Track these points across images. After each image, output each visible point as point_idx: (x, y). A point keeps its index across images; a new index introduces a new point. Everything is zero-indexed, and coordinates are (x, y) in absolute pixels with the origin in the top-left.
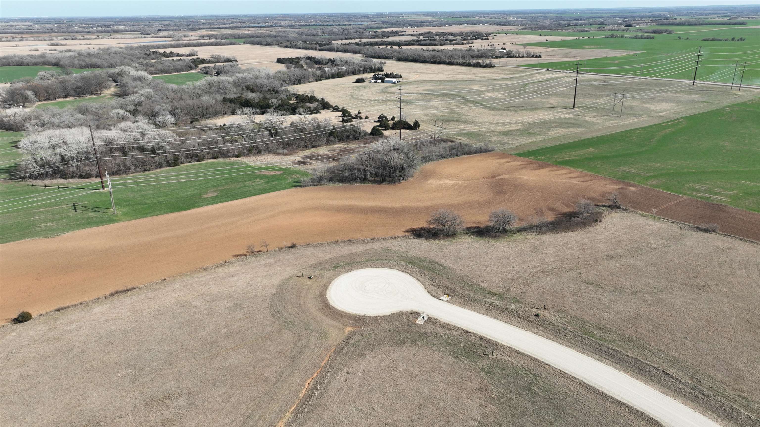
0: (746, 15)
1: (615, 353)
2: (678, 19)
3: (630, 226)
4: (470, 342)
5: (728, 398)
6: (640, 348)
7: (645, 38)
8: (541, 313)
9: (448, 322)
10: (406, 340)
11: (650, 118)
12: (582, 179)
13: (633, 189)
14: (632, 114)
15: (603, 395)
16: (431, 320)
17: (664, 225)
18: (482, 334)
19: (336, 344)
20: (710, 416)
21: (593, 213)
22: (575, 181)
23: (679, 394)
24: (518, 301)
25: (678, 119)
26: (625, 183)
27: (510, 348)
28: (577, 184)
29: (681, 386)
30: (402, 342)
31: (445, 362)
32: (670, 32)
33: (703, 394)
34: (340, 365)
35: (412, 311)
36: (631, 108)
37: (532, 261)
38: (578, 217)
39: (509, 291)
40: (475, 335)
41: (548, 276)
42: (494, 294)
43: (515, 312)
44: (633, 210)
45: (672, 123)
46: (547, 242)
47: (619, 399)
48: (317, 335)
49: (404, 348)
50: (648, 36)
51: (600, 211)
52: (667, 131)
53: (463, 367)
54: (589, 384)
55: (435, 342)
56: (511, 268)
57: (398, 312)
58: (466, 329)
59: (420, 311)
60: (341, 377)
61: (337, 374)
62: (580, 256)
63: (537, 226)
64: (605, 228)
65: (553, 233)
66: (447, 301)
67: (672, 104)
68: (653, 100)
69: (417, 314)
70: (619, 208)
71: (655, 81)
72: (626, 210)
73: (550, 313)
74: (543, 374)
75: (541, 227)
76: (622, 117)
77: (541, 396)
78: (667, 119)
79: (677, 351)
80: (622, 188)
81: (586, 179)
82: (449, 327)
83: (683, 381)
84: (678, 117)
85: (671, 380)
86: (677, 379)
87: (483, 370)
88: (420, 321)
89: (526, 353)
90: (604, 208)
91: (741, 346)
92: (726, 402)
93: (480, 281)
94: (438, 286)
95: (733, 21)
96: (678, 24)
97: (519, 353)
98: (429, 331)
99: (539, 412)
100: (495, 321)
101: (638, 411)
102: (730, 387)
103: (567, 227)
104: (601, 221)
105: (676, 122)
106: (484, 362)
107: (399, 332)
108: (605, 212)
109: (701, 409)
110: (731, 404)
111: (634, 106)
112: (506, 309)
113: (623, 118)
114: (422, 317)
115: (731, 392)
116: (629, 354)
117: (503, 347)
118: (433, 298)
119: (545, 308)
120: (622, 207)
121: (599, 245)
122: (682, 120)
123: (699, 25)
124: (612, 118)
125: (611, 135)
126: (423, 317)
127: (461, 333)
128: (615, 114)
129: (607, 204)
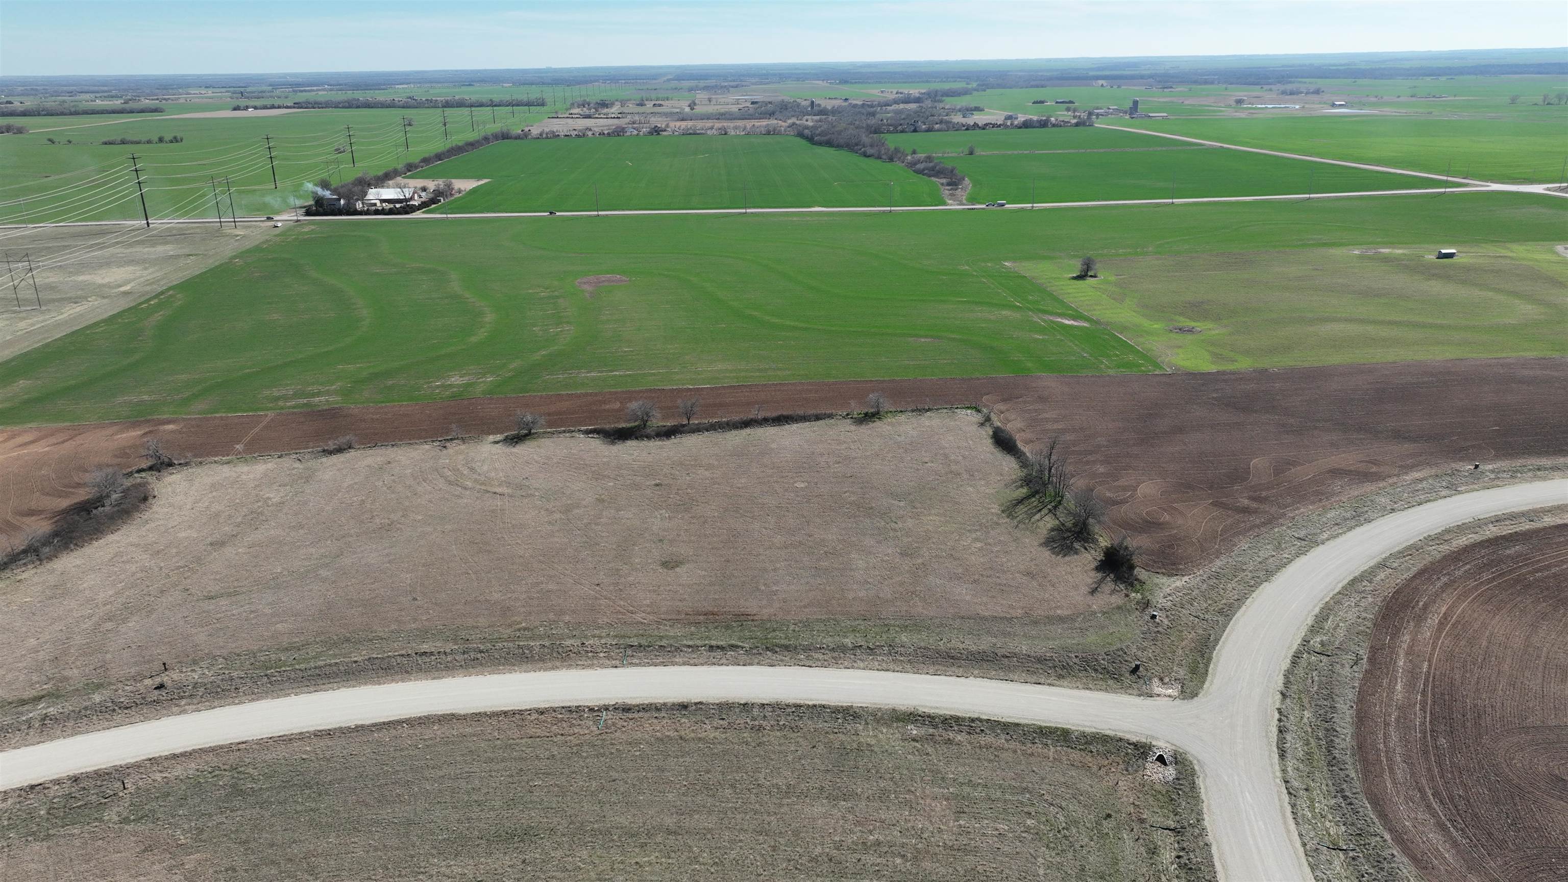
3: (214, 487)
4: (54, 798)
8: (165, 678)
11: (106, 301)
12: (52, 440)
13: (171, 427)
14: (63, 299)
15: (359, 729)
17: (270, 466)
20: (504, 672)
21: (128, 489)
22: (40, 448)
23: (453, 669)
24: (99, 686)
25: (162, 292)
26: (147, 422)
27: (151, 760)
28: (45, 453)
29: (449, 659)
32: (20, 130)
33: (481, 652)
36: (52, 288)
37: (71, 610)
38: (103, 506)
39: (65, 678)
41: (125, 620)
43: (111, 705)
44: (200, 460)
45: (156, 301)
46: (74, 569)
47: (386, 720)
51: (139, 481)
52: (159, 316)
54: (329, 727)
56: (32, 642)
58: (27, 784)
62: (162, 564)
63: (25, 551)
64: (171, 505)
65: (72, 550)
67: (131, 268)
68: (84, 267)
70: (170, 464)
71: (65, 230)
72: (187, 464)
73: (181, 672)
74: (246, 759)
75: (36, 550)
76: (43, 308)
78: (140, 296)
79: (415, 620)
80: (150, 432)
81: (60, 437)
83: (448, 651)
84: (160, 290)
85: (433, 658)
86: (439, 653)
87: (125, 820)
89: (189, 749)
90: (144, 475)
95: (133, 105)
97: (175, 756)
100: (80, 738)
101: (420, 718)
102: (503, 626)
103: (95, 530)
104: (155, 497)
105: (162, 298)
106: (116, 809)
108: (151, 480)
109: (489, 669)
110: (517, 643)
111: (55, 282)
112: (85, 708)
113: (49, 310)
115: (507, 631)
116: (356, 659)
117: (136, 766)
119: (166, 669)
120: (176, 462)
121: (183, 535)
122: (171, 292)
124: (24, 315)
125: (47, 345)
128: (25, 305)
129: (144, 466)
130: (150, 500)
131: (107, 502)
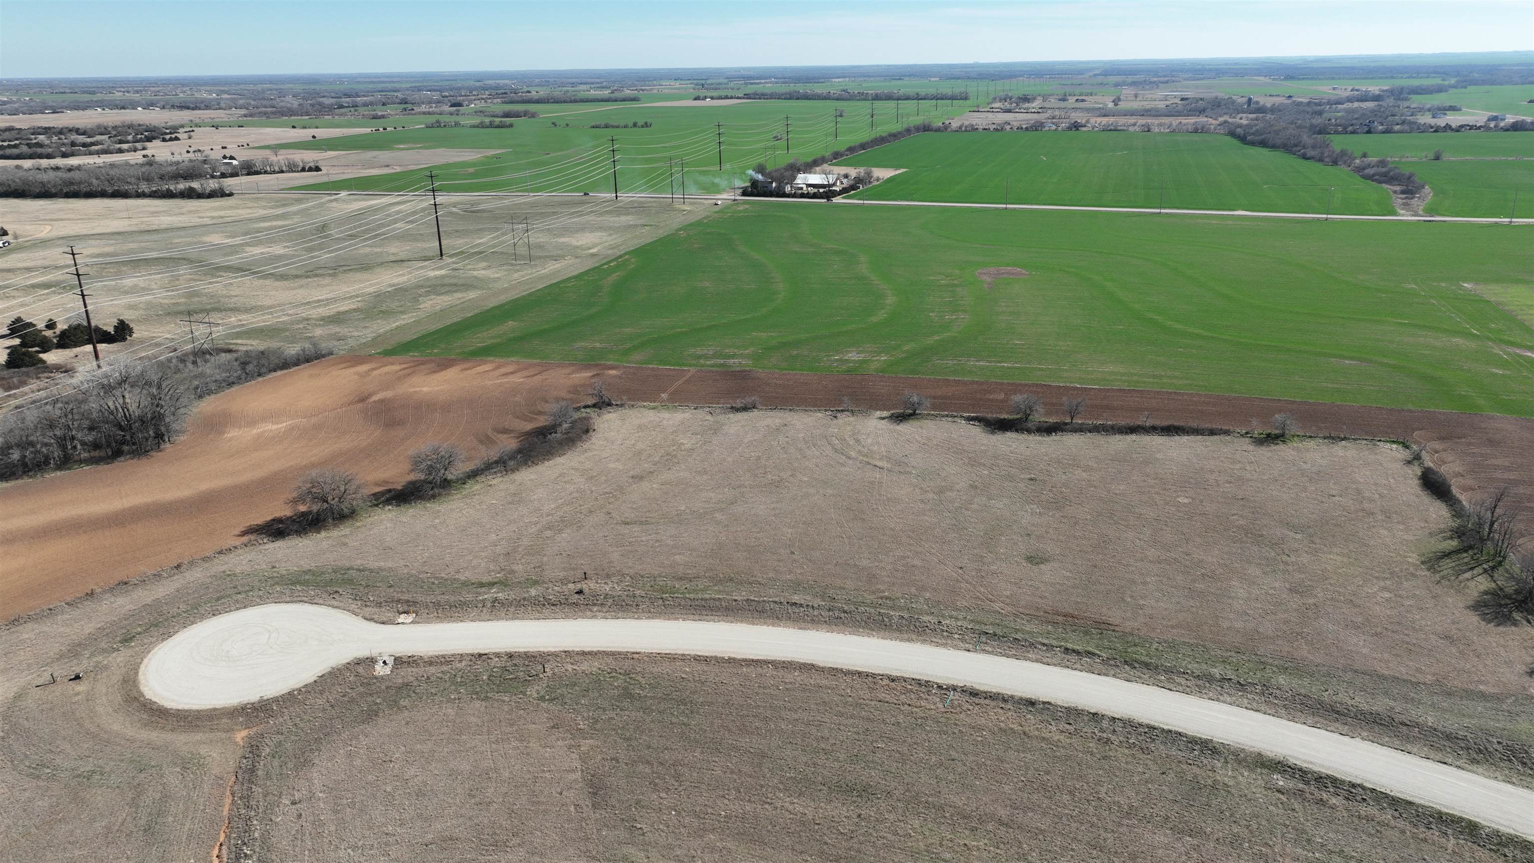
0: (630, 86)
1: (717, 603)
2: (534, 93)
3: (640, 428)
4: (494, 668)
5: (872, 605)
6: (746, 585)
7: (498, 127)
8: (584, 586)
9: (436, 654)
10: (375, 708)
11: (578, 260)
12: (526, 373)
13: (614, 372)
14: (547, 257)
15: (731, 661)
16: (399, 662)
17: (686, 415)
18: (508, 650)
19: (231, 770)
20: (863, 634)
21: (576, 421)
22: (517, 379)
23: (818, 623)
24: (536, 583)
25: (620, 257)
26: (597, 365)
27: (566, 652)
28: (522, 383)
29: (816, 613)
30: (371, 715)
31: (471, 712)
32: (533, 115)
33: (845, 612)
34: (268, 799)
35: (356, 658)
36: (540, 246)
37: (523, 516)
38: (556, 433)
39: (513, 572)
40: (498, 655)
41: (560, 531)
42: (492, 584)
43: (542, 599)
44: (632, 403)
45: (615, 263)
46: (529, 482)
47: (755, 658)
48: (178, 769)
49: (381, 721)
50: (501, 122)
51: (584, 415)
52: (614, 277)
53: (506, 708)
54: (707, 654)
55: (433, 691)
56: (493, 537)
57: (329, 669)
58: (476, 652)
59: (374, 653)
60: (284, 815)
61: (272, 814)
62: (593, 489)
63: (496, 462)
64: (606, 439)
65: (529, 466)
66: (412, 622)
67: (600, 234)
68: (566, 230)
69: (371, 661)
70: (609, 404)
71: (556, 199)
72: (622, 405)
73: (597, 583)
74: (637, 668)
75: (504, 462)
76: (532, 263)
77: (651, 698)
78: (604, 258)
79: (790, 572)
80: (598, 375)
81: (532, 371)
82: (443, 660)
83: (816, 605)
84: (619, 254)
85: (802, 609)
86: (807, 606)
87: (542, 699)
88: (380, 670)
89: (595, 649)
90: (588, 410)
91: (855, 541)
92: (872, 610)
93: (453, 573)
94: (379, 605)
95: (617, 95)
96: (538, 101)
97: (584, 653)
98: (412, 679)
99: (661, 719)
100: (517, 623)
101: (784, 662)
102: (868, 592)
103: (548, 451)
104: (594, 430)
105: (620, 261)
106: (537, 687)
107: (352, 701)
108: (592, 416)
109: (850, 629)
110: (878, 610)
111: (543, 242)
112: (524, 599)
113: (536, 265)
114: (381, 662)
115: (871, 597)
116: (736, 598)
117: (555, 655)
118: (382, 625)
119: (586, 578)
120: (614, 403)
121: (612, 465)
123: (571, 102)
124: (518, 267)
125: (531, 294)
126: (384, 662)
127: (471, 660)
128: (520, 260)
129: (589, 403)
130: (591, 433)
131: (559, 430)
